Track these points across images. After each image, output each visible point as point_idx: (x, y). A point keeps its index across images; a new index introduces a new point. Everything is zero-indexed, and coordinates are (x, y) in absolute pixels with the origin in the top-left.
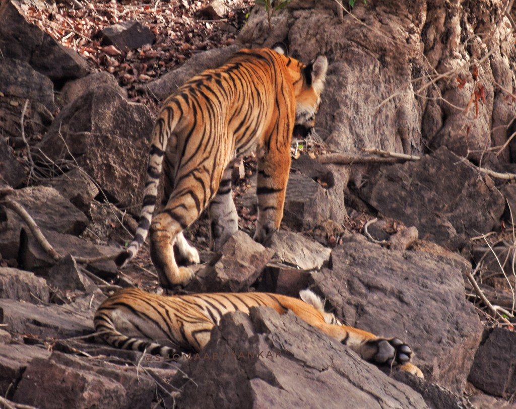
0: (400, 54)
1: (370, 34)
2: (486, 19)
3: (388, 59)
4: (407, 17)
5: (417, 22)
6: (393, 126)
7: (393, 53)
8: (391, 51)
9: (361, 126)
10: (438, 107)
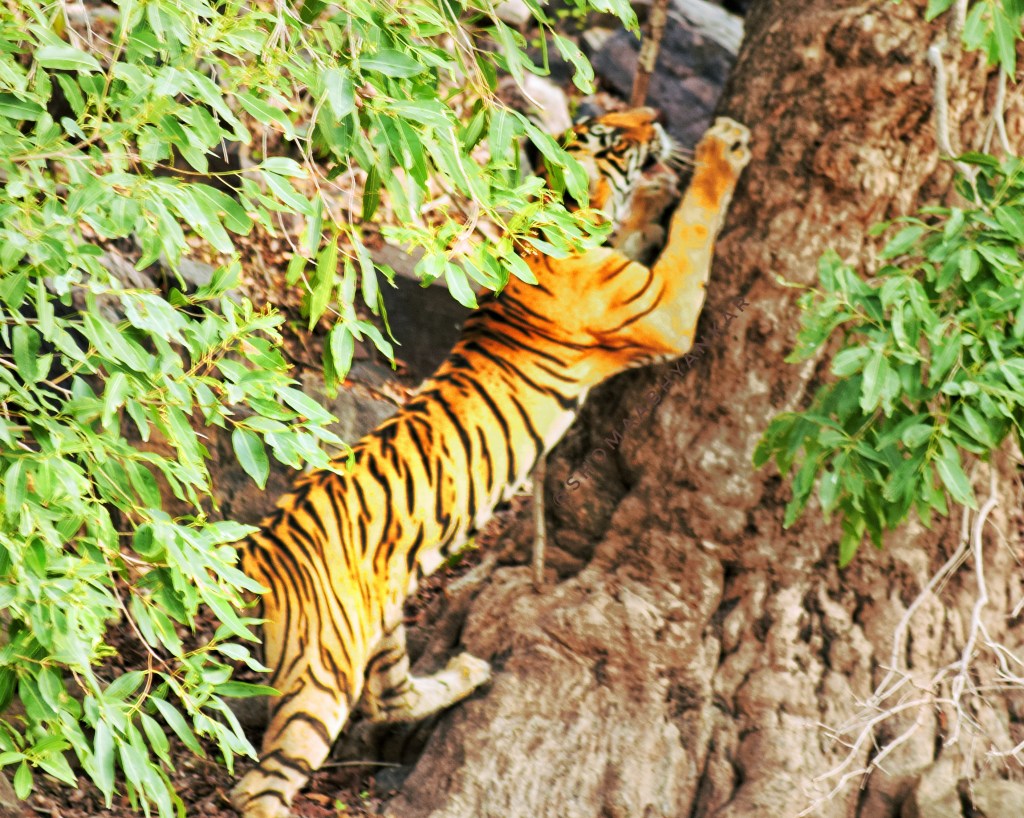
0: (639, 660)
1: (578, 622)
2: (878, 594)
3: (612, 670)
4: (666, 588)
5: (692, 598)
6: (591, 800)
7: (623, 659)
8: (619, 654)
9: (503, 802)
10: (727, 765)
